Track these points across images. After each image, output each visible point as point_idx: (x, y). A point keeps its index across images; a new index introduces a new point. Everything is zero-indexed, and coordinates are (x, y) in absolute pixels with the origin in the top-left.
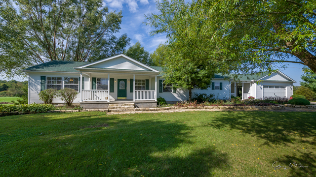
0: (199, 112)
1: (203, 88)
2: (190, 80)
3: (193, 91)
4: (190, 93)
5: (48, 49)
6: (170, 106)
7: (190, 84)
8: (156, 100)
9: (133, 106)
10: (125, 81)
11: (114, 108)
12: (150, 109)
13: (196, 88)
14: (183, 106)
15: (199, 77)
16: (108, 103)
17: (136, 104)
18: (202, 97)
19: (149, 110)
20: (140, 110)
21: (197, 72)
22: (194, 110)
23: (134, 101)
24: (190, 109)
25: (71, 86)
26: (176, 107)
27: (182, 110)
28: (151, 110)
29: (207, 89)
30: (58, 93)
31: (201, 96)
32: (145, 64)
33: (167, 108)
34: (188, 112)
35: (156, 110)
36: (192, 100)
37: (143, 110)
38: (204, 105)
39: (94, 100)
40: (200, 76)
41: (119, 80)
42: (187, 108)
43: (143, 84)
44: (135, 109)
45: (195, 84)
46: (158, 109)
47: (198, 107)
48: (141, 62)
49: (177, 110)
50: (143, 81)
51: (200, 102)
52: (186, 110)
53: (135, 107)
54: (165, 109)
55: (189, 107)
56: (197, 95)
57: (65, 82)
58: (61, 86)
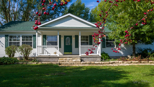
0: (143, 66)
1: (147, 43)
2: (133, 35)
3: (137, 46)
4: (134, 48)
5: (5, 11)
6: (114, 60)
7: (134, 39)
8: (100, 55)
9: (80, 61)
10: (71, 37)
11: (63, 61)
12: (95, 62)
13: (140, 43)
14: (127, 61)
15: (142, 32)
16: (58, 58)
17: (82, 59)
18: (147, 52)
19: (94, 64)
20: (86, 64)
21: (141, 27)
22: (139, 64)
23: (80, 55)
24: (134, 63)
25: (27, 43)
26: (120, 62)
27: (126, 64)
28: (96, 64)
29: (152, 43)
30: (18, 49)
31: (146, 50)
32: (86, 20)
33: (111, 62)
34: (132, 66)
35: (101, 64)
36: (136, 55)
37: (89, 64)
38: (149, 60)
39: (44, 55)
40: (144, 31)
41: (65, 37)
42: (131, 63)
43: (87, 40)
44: (82, 62)
45: (139, 39)
46: (103, 63)
47: (143, 62)
48: (82, 18)
49: (122, 64)
50: (87, 37)
51: (145, 57)
52: (131, 64)
53: (82, 61)
54: (110, 63)
55: (133, 62)
56: (141, 50)
57: (23, 40)
58: (19, 43)
